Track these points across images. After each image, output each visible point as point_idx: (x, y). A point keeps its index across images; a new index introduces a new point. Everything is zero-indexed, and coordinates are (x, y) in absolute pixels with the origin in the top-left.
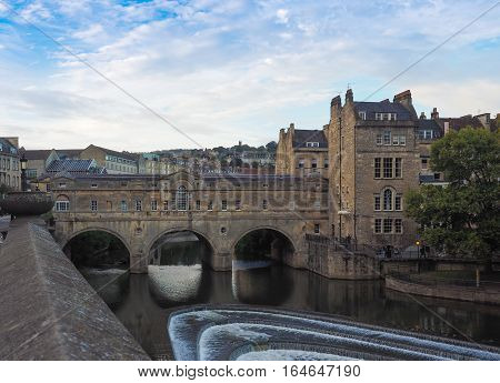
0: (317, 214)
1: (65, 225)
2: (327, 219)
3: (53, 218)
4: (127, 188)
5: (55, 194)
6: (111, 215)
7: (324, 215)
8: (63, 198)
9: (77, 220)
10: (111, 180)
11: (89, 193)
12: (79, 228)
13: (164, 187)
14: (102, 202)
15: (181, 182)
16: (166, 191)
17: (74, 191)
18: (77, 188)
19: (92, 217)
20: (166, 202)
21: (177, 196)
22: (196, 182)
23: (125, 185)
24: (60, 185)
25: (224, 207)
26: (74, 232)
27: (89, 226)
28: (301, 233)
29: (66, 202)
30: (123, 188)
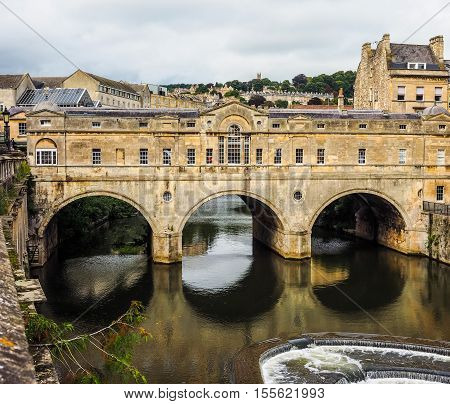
0: (441, 171)
1: (50, 188)
3: (31, 177)
4: (148, 128)
5: (35, 138)
6: (123, 172)
8: (46, 143)
9: (69, 180)
10: (123, 115)
11: (89, 137)
12: (73, 191)
13: (207, 127)
14: (109, 150)
15: (233, 119)
16: (210, 133)
17: (64, 132)
18: (69, 129)
19: (94, 175)
20: (209, 151)
21: (226, 142)
22: (256, 120)
23: (146, 125)
24: (42, 122)
25: (299, 160)
26: (65, 197)
27: (88, 188)
28: (415, 200)
29: (52, 150)
30: (142, 129)
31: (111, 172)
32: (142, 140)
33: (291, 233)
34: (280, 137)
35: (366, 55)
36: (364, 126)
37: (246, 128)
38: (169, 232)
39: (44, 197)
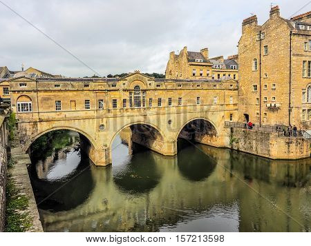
0: (232, 107)
1: (28, 126)
2: (237, 109)
4: (89, 88)
5: (16, 95)
6: (75, 114)
7: (236, 107)
8: (24, 98)
9: (41, 121)
10: (74, 80)
11: (53, 94)
12: (44, 128)
13: (123, 87)
14: (66, 102)
15: (137, 83)
16: (125, 90)
17: (37, 91)
18: (39, 89)
19: (57, 117)
20: (124, 101)
21: (133, 95)
22: (149, 82)
23: (88, 86)
24: (21, 85)
25: (170, 103)
26: (39, 132)
27: (54, 125)
28: (221, 121)
29: (29, 103)
30: (86, 88)
31: (68, 115)
32: (86, 95)
33: (168, 142)
34: (161, 92)
35: (172, 57)
36: (198, 86)
37: (143, 87)
38: (104, 148)
39: (24, 133)
